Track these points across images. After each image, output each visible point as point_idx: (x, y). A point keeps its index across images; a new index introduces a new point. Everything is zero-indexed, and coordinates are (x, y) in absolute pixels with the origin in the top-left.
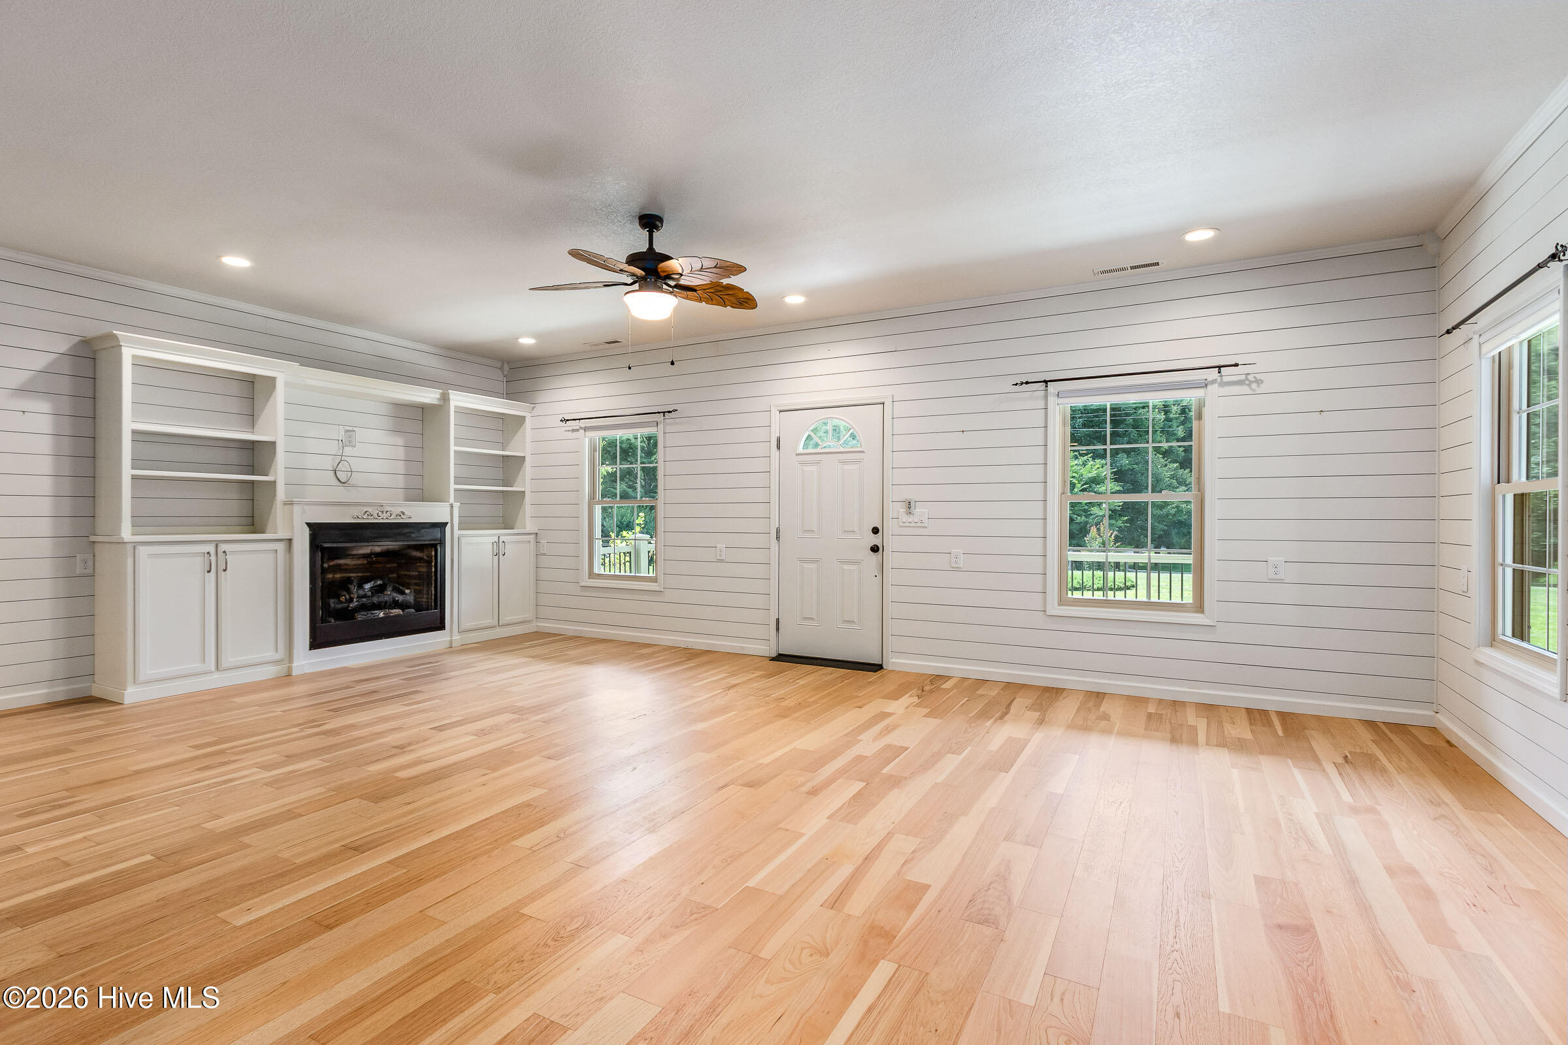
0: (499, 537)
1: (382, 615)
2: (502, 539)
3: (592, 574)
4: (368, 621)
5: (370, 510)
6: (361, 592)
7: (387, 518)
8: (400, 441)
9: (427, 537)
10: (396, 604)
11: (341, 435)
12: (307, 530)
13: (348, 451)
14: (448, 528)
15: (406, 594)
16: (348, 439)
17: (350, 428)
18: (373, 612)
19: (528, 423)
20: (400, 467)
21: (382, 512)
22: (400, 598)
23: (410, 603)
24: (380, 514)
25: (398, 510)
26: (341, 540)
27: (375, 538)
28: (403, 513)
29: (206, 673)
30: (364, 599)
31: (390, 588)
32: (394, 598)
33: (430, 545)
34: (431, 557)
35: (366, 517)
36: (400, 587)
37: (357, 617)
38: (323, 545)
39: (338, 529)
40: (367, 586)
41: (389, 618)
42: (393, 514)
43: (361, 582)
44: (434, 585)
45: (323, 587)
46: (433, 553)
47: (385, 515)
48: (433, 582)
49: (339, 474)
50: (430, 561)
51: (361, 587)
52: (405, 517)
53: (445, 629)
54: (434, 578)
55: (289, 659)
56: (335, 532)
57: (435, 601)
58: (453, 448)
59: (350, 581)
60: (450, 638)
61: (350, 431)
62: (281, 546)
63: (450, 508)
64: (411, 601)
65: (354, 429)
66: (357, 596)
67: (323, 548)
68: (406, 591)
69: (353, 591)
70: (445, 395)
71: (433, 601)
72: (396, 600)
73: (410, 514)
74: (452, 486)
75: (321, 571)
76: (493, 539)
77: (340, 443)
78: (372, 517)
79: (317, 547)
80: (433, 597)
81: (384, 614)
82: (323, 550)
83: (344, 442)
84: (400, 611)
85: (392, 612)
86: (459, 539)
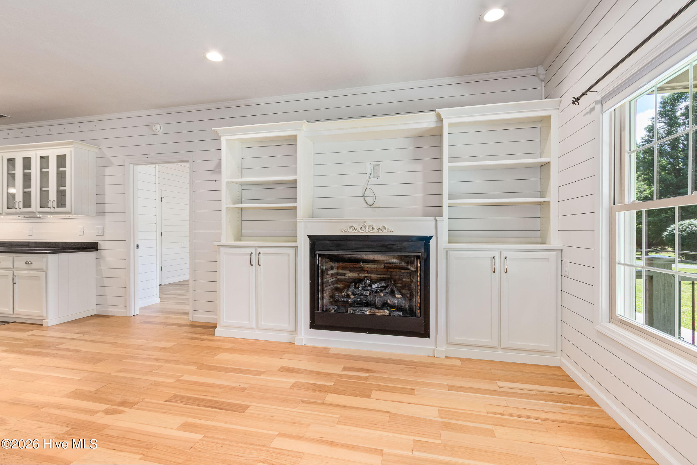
0: (501, 252)
1: (368, 312)
2: (504, 254)
3: (612, 317)
4: (356, 315)
5: (355, 225)
6: (357, 291)
7: (369, 232)
8: (419, 167)
9: (411, 249)
10: (384, 306)
11: (370, 168)
12: (308, 240)
13: (373, 180)
14: (432, 243)
15: (395, 297)
16: (376, 171)
17: (376, 163)
18: (361, 308)
19: (554, 124)
20: (419, 189)
21: (365, 227)
22: (390, 301)
24: (363, 228)
25: (381, 225)
26: (333, 249)
27: (361, 248)
28: (385, 228)
29: (251, 328)
30: (362, 297)
31: (388, 290)
32: (385, 300)
33: (414, 256)
34: (417, 268)
35: (351, 230)
36: (396, 291)
37: (349, 310)
38: (317, 252)
39: (330, 240)
40: (375, 286)
41: (373, 316)
42: (375, 229)
43: (373, 282)
44: (419, 293)
45: (322, 283)
46: (419, 264)
47: (367, 230)
48: (419, 291)
49: (367, 199)
50: (417, 272)
51: (370, 285)
52: (387, 230)
53: (429, 338)
54: (419, 287)
55: (295, 331)
56: (328, 242)
57: (420, 309)
58: (446, 164)
59: (361, 280)
60: (434, 348)
61: (376, 165)
62: (291, 251)
63: (434, 223)
64: (402, 305)
65: (379, 163)
66: (353, 294)
67: (319, 254)
68: (397, 296)
69: (350, 290)
70: (439, 116)
71: (418, 308)
72: (387, 302)
73: (391, 229)
74: (446, 201)
75: (320, 271)
76: (492, 254)
77: (368, 176)
78: (356, 231)
79: (315, 255)
80: (419, 305)
81: (370, 312)
82: (320, 255)
83: (372, 175)
84: (387, 313)
85: (378, 311)
86: (447, 252)
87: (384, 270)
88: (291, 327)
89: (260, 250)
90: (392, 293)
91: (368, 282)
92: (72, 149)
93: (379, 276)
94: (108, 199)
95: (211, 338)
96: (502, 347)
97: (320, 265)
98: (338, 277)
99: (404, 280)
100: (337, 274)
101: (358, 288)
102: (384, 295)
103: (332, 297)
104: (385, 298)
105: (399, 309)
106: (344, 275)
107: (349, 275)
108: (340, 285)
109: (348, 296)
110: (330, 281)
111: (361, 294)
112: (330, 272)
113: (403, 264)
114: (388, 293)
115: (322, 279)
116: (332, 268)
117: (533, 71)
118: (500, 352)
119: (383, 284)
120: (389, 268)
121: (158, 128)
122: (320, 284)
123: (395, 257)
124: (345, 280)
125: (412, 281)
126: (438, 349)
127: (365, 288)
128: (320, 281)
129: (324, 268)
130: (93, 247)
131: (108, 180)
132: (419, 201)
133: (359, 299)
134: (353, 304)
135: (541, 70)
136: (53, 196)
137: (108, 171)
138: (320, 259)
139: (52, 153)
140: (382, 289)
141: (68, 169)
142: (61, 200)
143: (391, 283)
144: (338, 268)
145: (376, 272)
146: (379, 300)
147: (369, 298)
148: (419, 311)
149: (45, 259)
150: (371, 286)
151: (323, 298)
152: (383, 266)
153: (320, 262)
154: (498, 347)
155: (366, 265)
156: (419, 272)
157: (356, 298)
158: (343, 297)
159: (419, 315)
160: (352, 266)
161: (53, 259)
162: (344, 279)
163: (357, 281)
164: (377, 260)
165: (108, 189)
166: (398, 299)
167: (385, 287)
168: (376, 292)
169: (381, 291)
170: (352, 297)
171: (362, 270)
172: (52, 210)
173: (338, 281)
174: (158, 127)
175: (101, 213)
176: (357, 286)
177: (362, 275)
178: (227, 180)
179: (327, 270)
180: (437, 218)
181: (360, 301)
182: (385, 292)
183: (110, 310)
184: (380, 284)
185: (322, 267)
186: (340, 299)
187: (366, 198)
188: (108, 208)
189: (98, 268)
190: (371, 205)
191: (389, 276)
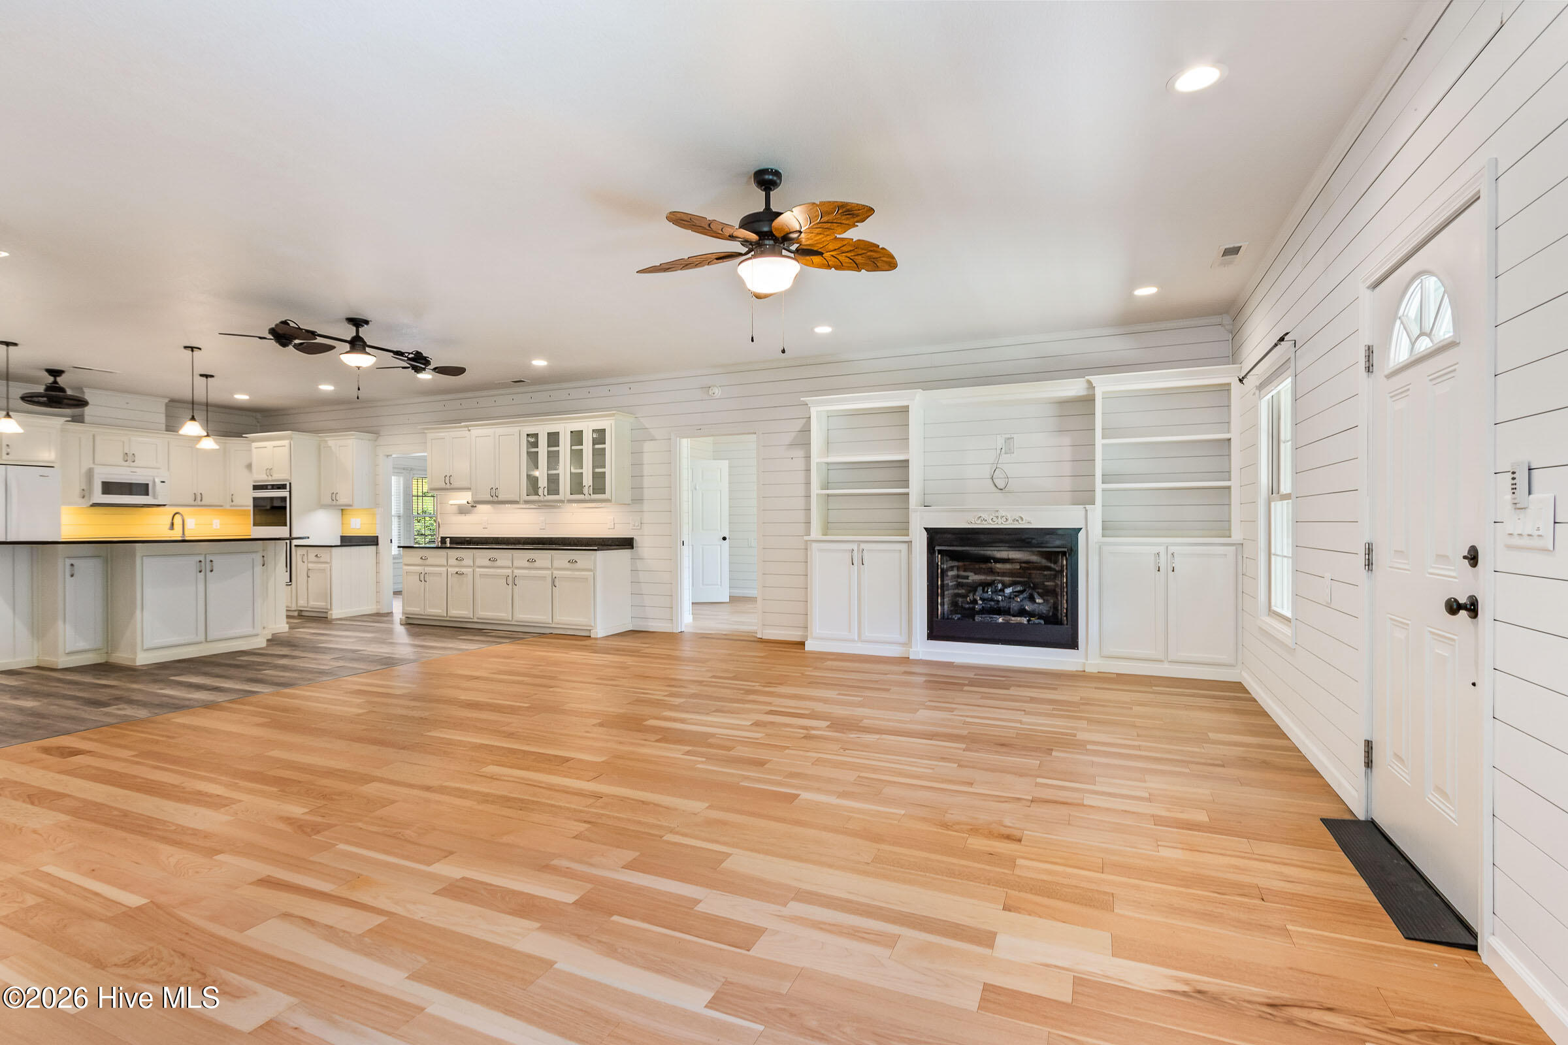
0: (1168, 547)
1: (1000, 620)
3: (1270, 608)
4: (984, 624)
5: (984, 516)
6: (986, 596)
7: (1002, 523)
8: (1067, 440)
9: (1056, 543)
10: (1022, 612)
11: (1000, 442)
12: (925, 534)
13: (1005, 458)
14: (1081, 536)
15: (1035, 602)
16: (1008, 446)
17: (1008, 436)
18: (991, 616)
19: (1235, 391)
20: (1067, 468)
21: (997, 517)
22: (1028, 607)
23: (1043, 613)
24: (995, 519)
25: (1016, 516)
26: (955, 544)
27: (992, 544)
28: (1022, 519)
29: (853, 641)
30: (993, 603)
31: (1025, 595)
32: (1023, 605)
33: (1058, 552)
34: (1062, 566)
35: (979, 522)
36: (1036, 596)
37: (976, 618)
38: (937, 548)
39: (954, 534)
40: (1008, 591)
41: (1006, 624)
42: (1010, 519)
43: (1005, 586)
44: (1065, 597)
45: (943, 585)
46: (1065, 562)
47: (1000, 521)
48: (1065, 594)
49: (997, 481)
50: (1062, 571)
51: (1002, 590)
52: (1024, 522)
53: (1078, 649)
54: (1065, 590)
55: (908, 643)
56: (949, 536)
57: (1067, 616)
58: (1099, 441)
59: (990, 584)
60: (1084, 661)
61: (1009, 439)
62: (904, 547)
63: (1084, 512)
64: (1044, 612)
65: (1012, 436)
66: (981, 599)
67: (938, 550)
68: (1037, 601)
69: (977, 594)
70: (1089, 382)
71: (1064, 615)
72: (1025, 609)
73: (1029, 519)
74: (1099, 486)
75: (939, 571)
76: (1156, 549)
77: (999, 451)
78: (986, 523)
79: (934, 550)
80: (1065, 611)
81: (1003, 620)
82: (940, 552)
83: (1003, 450)
84: (1024, 620)
85: (1013, 618)
86: (1100, 548)
87: (1021, 571)
88: (903, 639)
89: (863, 546)
90: (1031, 599)
91: (1000, 586)
92: (613, 422)
93: (1014, 579)
94: (646, 482)
95: (802, 651)
96: (1169, 660)
97: (939, 563)
98: (959, 580)
99: (1046, 583)
100: (958, 576)
101: (987, 592)
102: (1021, 601)
103: (954, 604)
104: (1021, 603)
105: (1040, 617)
106: (967, 577)
107: (973, 578)
108: (962, 591)
109: (975, 602)
110: (950, 584)
111: (992, 600)
112: (950, 573)
113: (1044, 562)
114: (1025, 598)
115: (942, 581)
116: (952, 568)
117: (1216, 319)
118: (1166, 665)
119: (1019, 588)
120: (1027, 567)
121: (717, 392)
122: (939, 586)
123: (1033, 553)
124: (967, 585)
125: (1056, 585)
126: (1088, 662)
127: (996, 592)
128: (939, 583)
129: (945, 566)
130: (627, 543)
131: (647, 458)
132: (1067, 484)
133: (989, 606)
134: (983, 611)
135: (1227, 320)
136: (588, 480)
137: (648, 446)
138: (939, 556)
139: (587, 426)
140: (1017, 594)
141: (609, 446)
142: (599, 485)
143: (1030, 587)
144: (958, 568)
145: (1011, 573)
146: (1014, 606)
147: (1001, 604)
148: (1065, 618)
149: (593, 558)
150: (1004, 591)
151: (943, 604)
152: (1019, 567)
153: (939, 560)
154: (1163, 659)
155: (999, 566)
156: (1065, 571)
157: (985, 604)
158: (968, 603)
159: (1065, 622)
160: (977, 566)
161: (601, 556)
162: (966, 583)
163: (985, 585)
164: (1013, 559)
165: (647, 470)
166: (1040, 604)
167: (1021, 592)
168: (1010, 598)
169: (1016, 596)
170: (980, 602)
171: (991, 571)
172: (587, 497)
173: (959, 585)
174: (716, 390)
175: (637, 500)
176: (986, 590)
177: (990, 578)
178: (818, 460)
179: (947, 570)
180: (1087, 506)
181: (990, 607)
182: (1021, 596)
183: (650, 624)
184: (1015, 588)
185: (942, 566)
186: (964, 605)
187: (995, 481)
188: (647, 493)
189: (634, 571)
190: (1002, 489)
191: (1025, 579)
